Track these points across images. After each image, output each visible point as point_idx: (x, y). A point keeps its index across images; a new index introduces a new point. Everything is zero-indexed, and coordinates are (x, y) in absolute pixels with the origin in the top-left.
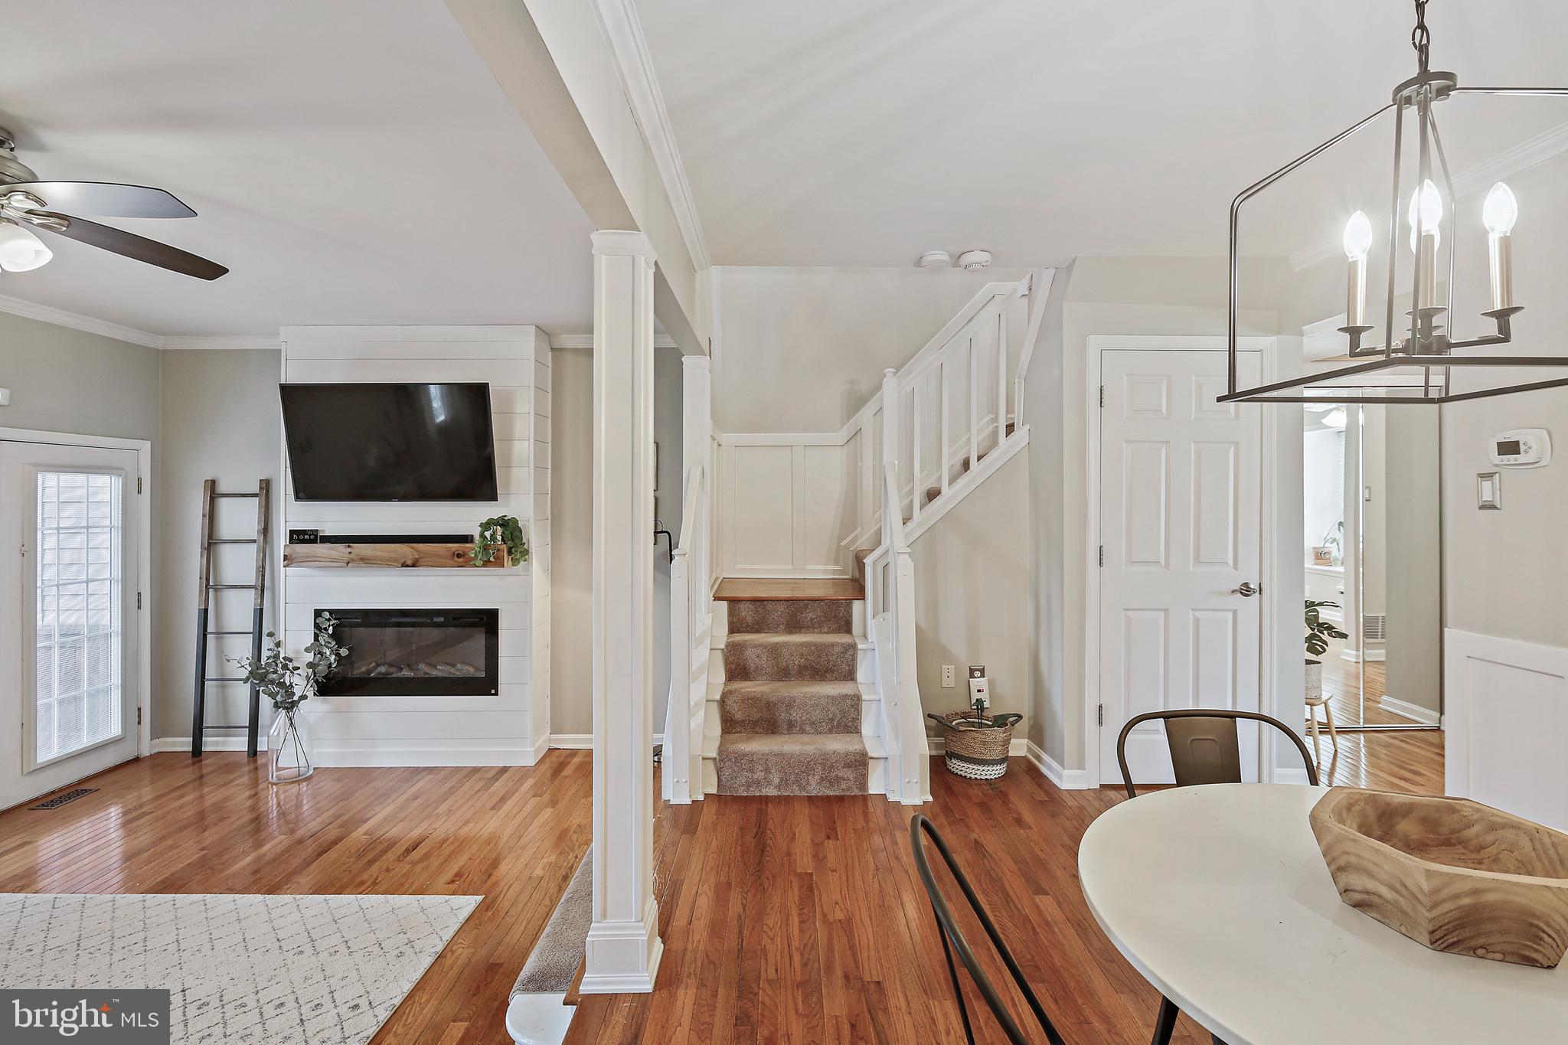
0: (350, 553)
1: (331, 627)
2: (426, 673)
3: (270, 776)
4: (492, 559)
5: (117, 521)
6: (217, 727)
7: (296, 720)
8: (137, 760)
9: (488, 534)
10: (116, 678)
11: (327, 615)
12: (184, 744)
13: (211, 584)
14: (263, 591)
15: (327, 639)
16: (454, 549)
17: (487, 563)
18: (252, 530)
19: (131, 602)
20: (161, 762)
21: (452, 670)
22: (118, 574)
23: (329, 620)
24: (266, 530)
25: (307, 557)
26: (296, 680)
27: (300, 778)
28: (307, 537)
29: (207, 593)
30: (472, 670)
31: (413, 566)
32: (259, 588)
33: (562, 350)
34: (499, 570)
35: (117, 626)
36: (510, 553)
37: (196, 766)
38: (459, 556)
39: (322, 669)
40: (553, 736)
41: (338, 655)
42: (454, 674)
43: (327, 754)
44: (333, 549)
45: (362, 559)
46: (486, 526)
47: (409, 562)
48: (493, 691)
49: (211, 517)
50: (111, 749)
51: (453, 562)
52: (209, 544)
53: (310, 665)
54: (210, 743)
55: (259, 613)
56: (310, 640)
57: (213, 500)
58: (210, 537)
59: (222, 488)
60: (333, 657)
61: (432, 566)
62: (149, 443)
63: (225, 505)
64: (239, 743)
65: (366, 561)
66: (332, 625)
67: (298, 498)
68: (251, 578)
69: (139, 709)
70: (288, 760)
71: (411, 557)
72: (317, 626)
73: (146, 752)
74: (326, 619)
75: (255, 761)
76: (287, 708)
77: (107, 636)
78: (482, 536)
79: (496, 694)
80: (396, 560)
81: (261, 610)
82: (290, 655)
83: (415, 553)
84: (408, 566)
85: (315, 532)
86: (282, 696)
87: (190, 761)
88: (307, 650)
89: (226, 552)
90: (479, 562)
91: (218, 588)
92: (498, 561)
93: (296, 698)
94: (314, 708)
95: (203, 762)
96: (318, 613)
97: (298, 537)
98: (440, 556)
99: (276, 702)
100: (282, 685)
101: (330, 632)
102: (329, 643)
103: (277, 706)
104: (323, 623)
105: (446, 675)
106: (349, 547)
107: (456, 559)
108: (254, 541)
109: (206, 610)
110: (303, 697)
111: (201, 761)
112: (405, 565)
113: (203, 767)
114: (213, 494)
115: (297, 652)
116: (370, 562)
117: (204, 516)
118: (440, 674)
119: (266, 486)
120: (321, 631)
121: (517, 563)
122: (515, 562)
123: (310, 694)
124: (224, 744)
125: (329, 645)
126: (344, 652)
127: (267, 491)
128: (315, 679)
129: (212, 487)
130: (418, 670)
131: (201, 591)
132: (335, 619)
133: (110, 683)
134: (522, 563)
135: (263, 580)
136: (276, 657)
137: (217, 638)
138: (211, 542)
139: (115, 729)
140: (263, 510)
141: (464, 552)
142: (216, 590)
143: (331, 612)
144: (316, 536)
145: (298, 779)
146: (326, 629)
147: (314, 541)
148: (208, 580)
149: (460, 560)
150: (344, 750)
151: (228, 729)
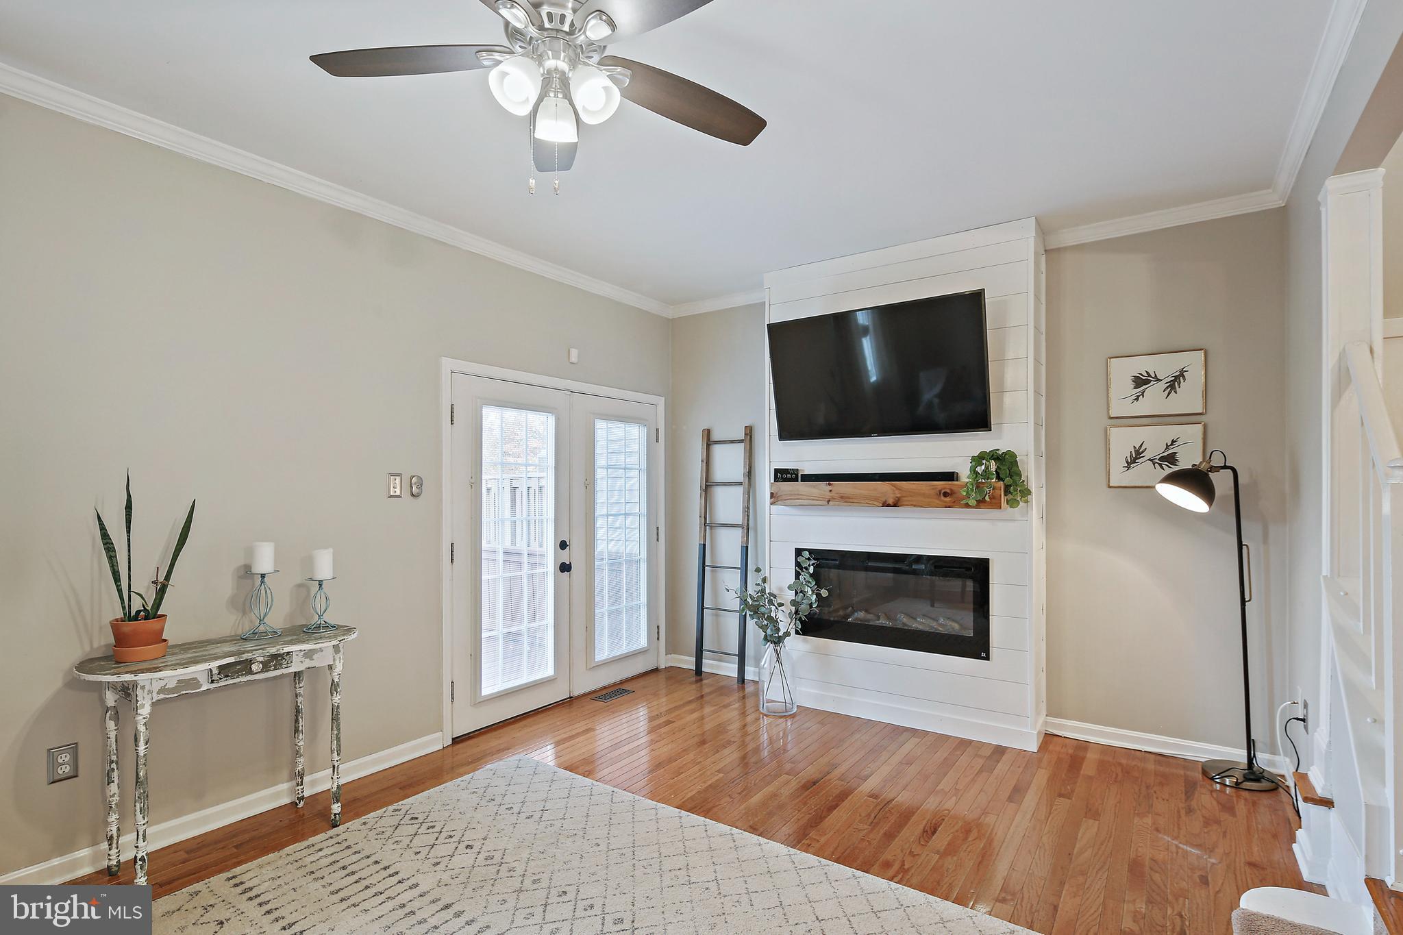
0: (831, 491)
1: (812, 567)
2: (904, 624)
3: (761, 706)
4: (987, 498)
5: (644, 465)
6: (713, 652)
7: (782, 655)
8: (656, 670)
9: (980, 469)
10: (643, 599)
11: (806, 554)
12: (689, 663)
13: (708, 524)
14: (748, 529)
15: (808, 578)
16: (939, 488)
17: (981, 503)
18: (738, 474)
19: (653, 535)
20: (673, 674)
21: (934, 624)
22: (644, 510)
23: (809, 559)
24: (750, 473)
25: (791, 495)
26: (781, 616)
27: (786, 714)
28: (789, 476)
29: (705, 530)
30: (956, 626)
31: (895, 505)
32: (746, 528)
33: (1058, 250)
34: (994, 513)
35: (644, 555)
36: (1007, 491)
37: (699, 684)
38: (946, 494)
39: (804, 607)
40: (1051, 719)
41: (818, 595)
42: (936, 629)
43: (808, 695)
44: (814, 487)
45: (842, 497)
46: (979, 459)
47: (891, 501)
48: (983, 655)
49: (708, 462)
50: (641, 658)
51: (937, 502)
52: (707, 486)
53: (794, 603)
54: (709, 665)
55: (745, 550)
56: (792, 579)
57: (708, 445)
58: (707, 481)
59: (716, 436)
60: (815, 597)
61: (915, 506)
62: (663, 398)
63: (717, 450)
64: (730, 670)
65: (846, 499)
66: (813, 565)
67: (782, 438)
68: (739, 519)
69: (658, 627)
70: (774, 693)
71: (892, 496)
72: (798, 564)
73: (662, 666)
74: (806, 559)
75: (743, 688)
76: (775, 643)
77: (638, 562)
78: (973, 470)
79: (987, 658)
80: (876, 499)
81: (747, 547)
82: (775, 592)
83: (897, 492)
84: (889, 505)
85: (795, 472)
86: (771, 630)
87: (694, 679)
88: (790, 587)
89: (720, 494)
90: (972, 502)
91: (713, 526)
92: (994, 501)
93: (781, 634)
94: (797, 645)
95: (704, 682)
96: (799, 552)
97: (782, 475)
98: (924, 495)
99: (766, 636)
100: (770, 618)
101: (811, 570)
102: (809, 582)
103: (766, 639)
104: (804, 562)
105: (927, 629)
106: (830, 484)
107: (942, 498)
108: (741, 484)
109: (704, 545)
110: (787, 634)
111: (701, 680)
112: (885, 504)
113: (704, 687)
114: (709, 442)
115: (781, 589)
116: (851, 500)
117: (702, 461)
118: (920, 627)
119: (749, 431)
120: (802, 570)
121: (1014, 505)
122: (1013, 503)
123: (793, 632)
124: (718, 667)
125: (809, 585)
126: (824, 593)
127: (751, 437)
128: (798, 616)
129: (708, 433)
130: (896, 620)
131: (700, 528)
132: (814, 559)
133: (639, 602)
134: (1022, 504)
135: (748, 520)
136: (763, 591)
137: (712, 571)
138: (708, 486)
139: (643, 642)
140: (748, 454)
141: (951, 490)
142: (711, 527)
143: (811, 551)
144: (797, 475)
145: (785, 715)
146: (806, 568)
147: (796, 480)
148: (705, 519)
149: (948, 499)
150: (823, 693)
151: (721, 654)
